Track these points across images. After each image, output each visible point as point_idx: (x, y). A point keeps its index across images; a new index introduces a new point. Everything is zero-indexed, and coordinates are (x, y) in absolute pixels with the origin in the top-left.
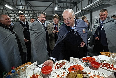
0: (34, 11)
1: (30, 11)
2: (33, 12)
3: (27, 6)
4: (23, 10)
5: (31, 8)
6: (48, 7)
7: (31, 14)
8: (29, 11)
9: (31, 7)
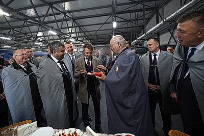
0: (84, 32)
1: (79, 33)
2: (83, 34)
3: (75, 27)
4: (69, 33)
5: (80, 29)
6: (105, 23)
7: (79, 37)
8: (77, 34)
9: (80, 27)
